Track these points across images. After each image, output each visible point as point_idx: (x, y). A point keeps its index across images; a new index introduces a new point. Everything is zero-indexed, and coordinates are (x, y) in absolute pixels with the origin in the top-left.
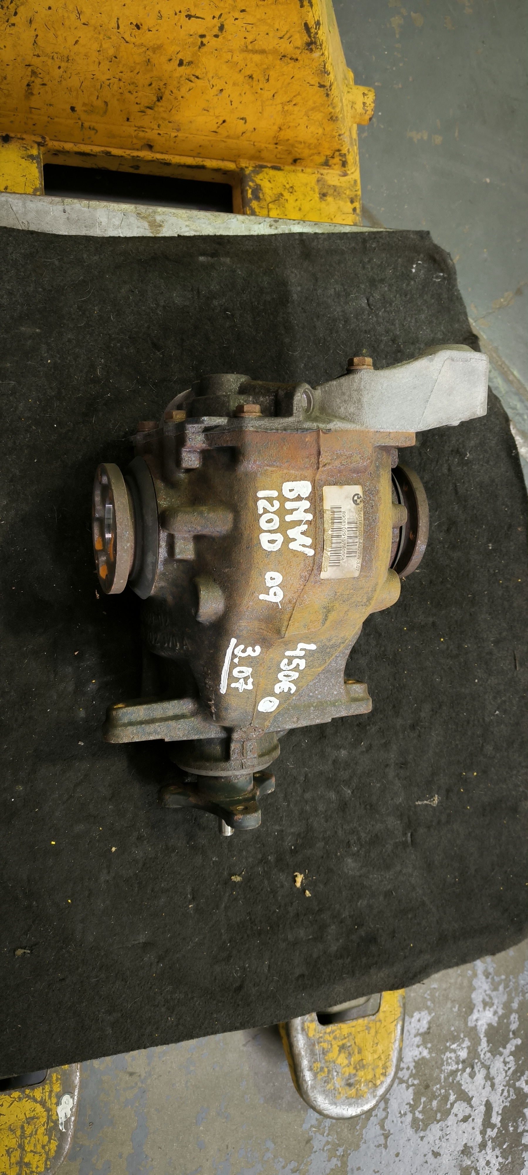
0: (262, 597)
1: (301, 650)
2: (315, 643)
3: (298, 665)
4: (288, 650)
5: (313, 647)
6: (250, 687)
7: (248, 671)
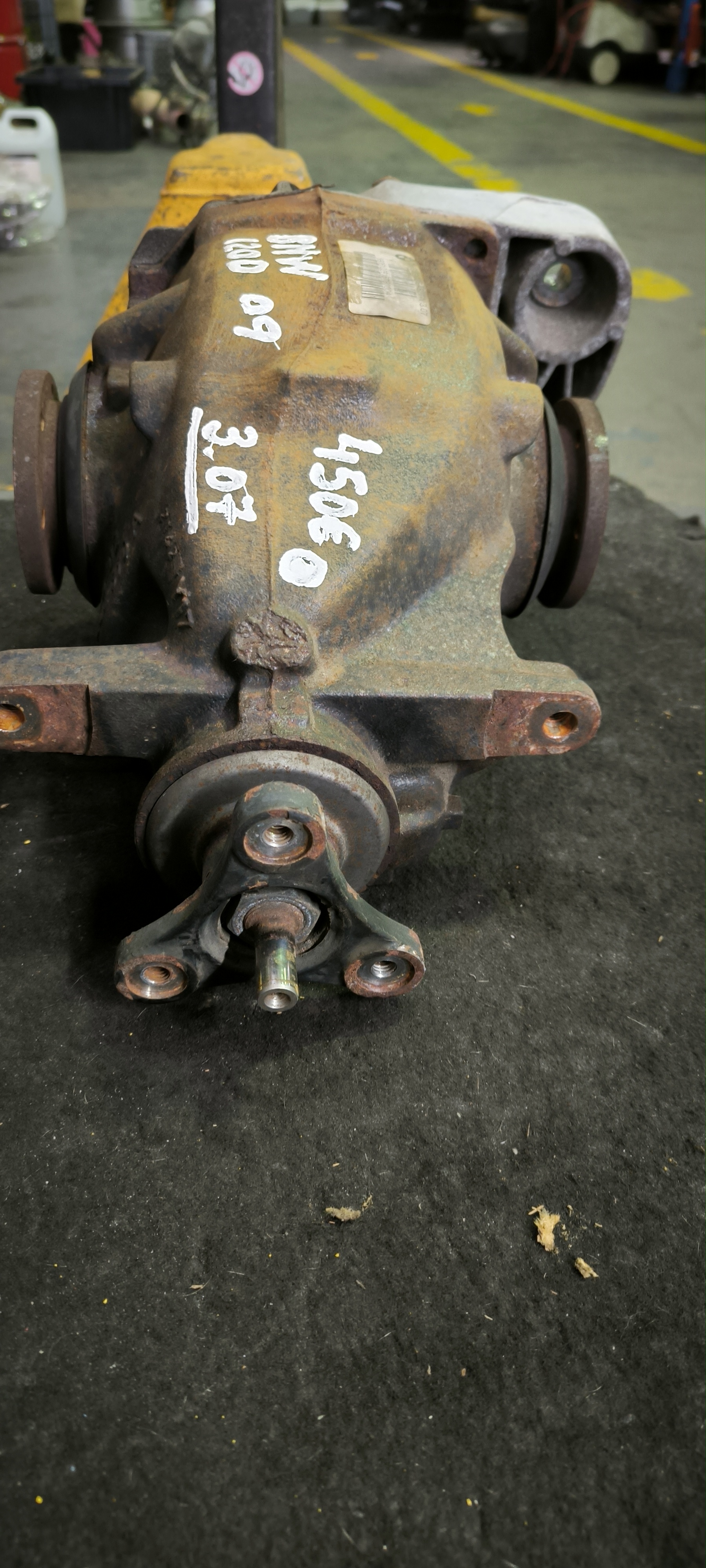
0: (239, 331)
1: (349, 449)
2: (376, 439)
3: (350, 483)
4: (320, 445)
5: (373, 447)
6: (250, 515)
7: (239, 478)
